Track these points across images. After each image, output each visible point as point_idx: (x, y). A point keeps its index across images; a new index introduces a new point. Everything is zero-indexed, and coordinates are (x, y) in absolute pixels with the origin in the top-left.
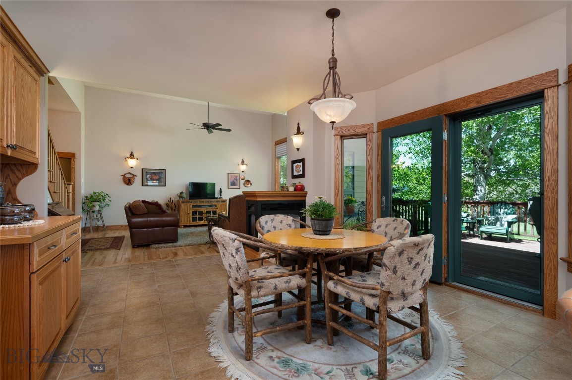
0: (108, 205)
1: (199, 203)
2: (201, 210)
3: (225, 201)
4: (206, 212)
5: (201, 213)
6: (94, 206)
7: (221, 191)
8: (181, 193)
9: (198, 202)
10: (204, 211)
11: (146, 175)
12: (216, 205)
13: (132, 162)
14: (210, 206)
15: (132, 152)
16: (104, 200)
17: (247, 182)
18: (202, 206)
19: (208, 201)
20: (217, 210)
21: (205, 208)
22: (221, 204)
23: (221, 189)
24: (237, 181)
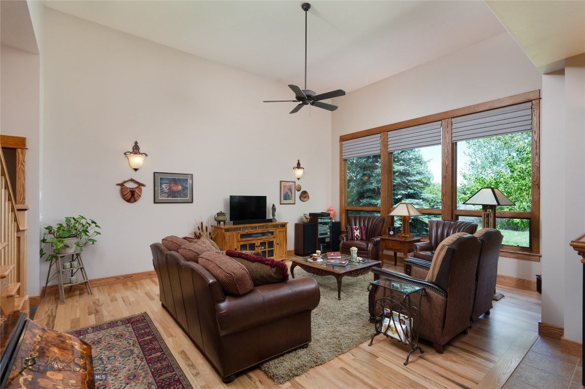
0: (93, 241)
1: (249, 231)
2: (253, 242)
3: (284, 225)
4: (259, 244)
6: (66, 246)
7: (274, 209)
8: (219, 214)
9: (247, 228)
10: (258, 243)
11: (161, 184)
12: (272, 233)
13: (137, 160)
14: (263, 234)
15: (136, 143)
16: (86, 231)
17: (304, 196)
18: (254, 236)
19: (263, 227)
20: (275, 240)
21: (259, 238)
22: (279, 230)
23: (274, 205)
24: (291, 193)
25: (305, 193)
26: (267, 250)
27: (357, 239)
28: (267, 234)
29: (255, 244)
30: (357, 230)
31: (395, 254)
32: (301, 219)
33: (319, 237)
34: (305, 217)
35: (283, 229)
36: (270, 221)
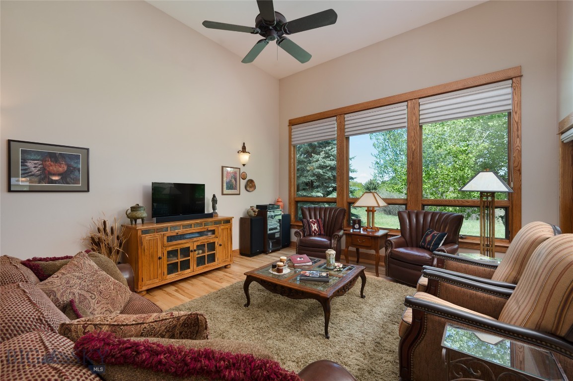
1: (180, 231)
2: (187, 245)
3: (228, 221)
4: (195, 248)
5: (186, 252)
7: (214, 200)
8: (134, 209)
9: (178, 227)
10: (193, 246)
11: (25, 160)
12: (213, 232)
14: (201, 234)
17: (251, 185)
18: (188, 236)
19: (201, 224)
20: (216, 240)
21: (195, 239)
22: (222, 227)
23: (214, 196)
24: (236, 181)
25: (251, 181)
26: (206, 254)
27: (315, 234)
28: (205, 233)
29: (189, 247)
30: (314, 224)
31: (357, 249)
32: (248, 212)
33: (269, 232)
34: (252, 209)
35: (227, 226)
36: (210, 216)
